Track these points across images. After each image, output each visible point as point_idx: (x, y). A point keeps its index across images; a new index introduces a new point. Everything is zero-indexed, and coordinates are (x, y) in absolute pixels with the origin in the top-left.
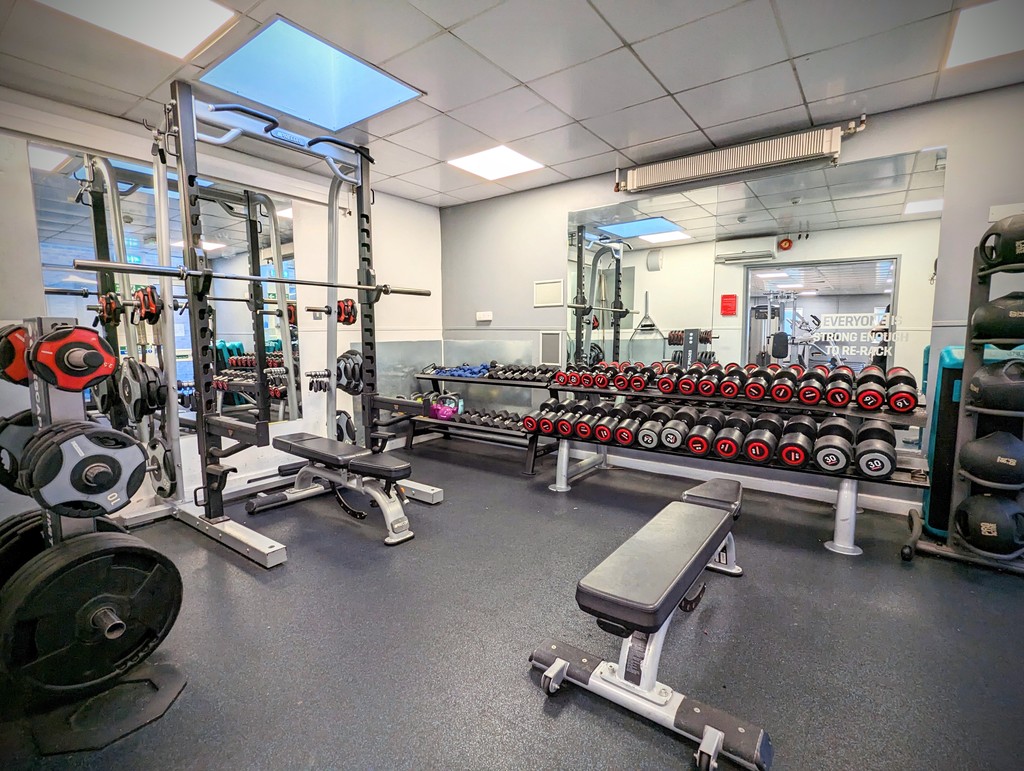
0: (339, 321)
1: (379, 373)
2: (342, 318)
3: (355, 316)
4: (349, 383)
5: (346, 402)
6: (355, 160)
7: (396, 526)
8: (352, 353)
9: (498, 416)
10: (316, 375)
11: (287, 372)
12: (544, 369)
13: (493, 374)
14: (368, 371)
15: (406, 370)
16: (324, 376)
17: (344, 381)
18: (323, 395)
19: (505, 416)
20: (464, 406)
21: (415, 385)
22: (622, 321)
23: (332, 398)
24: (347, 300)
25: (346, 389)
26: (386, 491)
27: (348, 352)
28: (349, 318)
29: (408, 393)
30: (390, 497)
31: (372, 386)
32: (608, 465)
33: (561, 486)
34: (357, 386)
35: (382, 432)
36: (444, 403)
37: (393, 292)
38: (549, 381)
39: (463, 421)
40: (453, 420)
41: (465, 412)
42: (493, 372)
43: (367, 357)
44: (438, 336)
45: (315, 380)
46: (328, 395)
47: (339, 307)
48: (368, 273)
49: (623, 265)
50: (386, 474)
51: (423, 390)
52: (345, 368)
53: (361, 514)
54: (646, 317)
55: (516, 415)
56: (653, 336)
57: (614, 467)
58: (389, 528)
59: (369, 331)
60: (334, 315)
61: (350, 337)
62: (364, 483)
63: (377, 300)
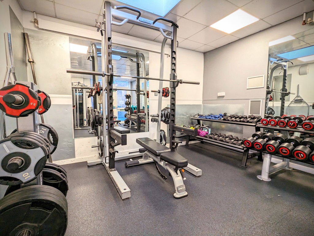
0: (163, 96)
1: (176, 116)
2: (164, 94)
3: (169, 94)
4: (165, 120)
5: (164, 127)
6: (171, 29)
7: (179, 189)
8: (167, 108)
9: (228, 137)
10: (153, 116)
11: (145, 115)
12: (253, 117)
13: (225, 119)
14: (172, 115)
15: (187, 116)
16: (156, 116)
17: (163, 119)
18: (155, 123)
19: (231, 138)
20: (211, 131)
21: (190, 122)
22: (286, 98)
23: (159, 125)
24: (166, 88)
25: (164, 121)
26: (176, 171)
27: (166, 108)
28: (167, 94)
29: (188, 124)
30: (177, 174)
31: (173, 121)
32: (290, 168)
33: (265, 177)
34: (168, 121)
35: (177, 140)
36: (202, 129)
37: (184, 83)
38: (256, 122)
39: (211, 138)
40: (206, 137)
41: (211, 134)
42: (225, 118)
43: (172, 110)
44: (201, 103)
45: (153, 118)
46: (158, 123)
47: (163, 90)
48: (174, 75)
49: (288, 73)
50: (176, 164)
51: (193, 123)
52: (164, 113)
53: (165, 177)
54: (298, 96)
55: (237, 138)
56: (302, 105)
57: (294, 169)
58: (176, 189)
59: (173, 99)
60: (161, 93)
61: (166, 102)
62: (166, 165)
63: (177, 86)
